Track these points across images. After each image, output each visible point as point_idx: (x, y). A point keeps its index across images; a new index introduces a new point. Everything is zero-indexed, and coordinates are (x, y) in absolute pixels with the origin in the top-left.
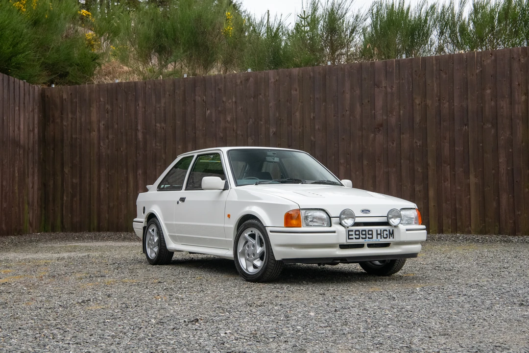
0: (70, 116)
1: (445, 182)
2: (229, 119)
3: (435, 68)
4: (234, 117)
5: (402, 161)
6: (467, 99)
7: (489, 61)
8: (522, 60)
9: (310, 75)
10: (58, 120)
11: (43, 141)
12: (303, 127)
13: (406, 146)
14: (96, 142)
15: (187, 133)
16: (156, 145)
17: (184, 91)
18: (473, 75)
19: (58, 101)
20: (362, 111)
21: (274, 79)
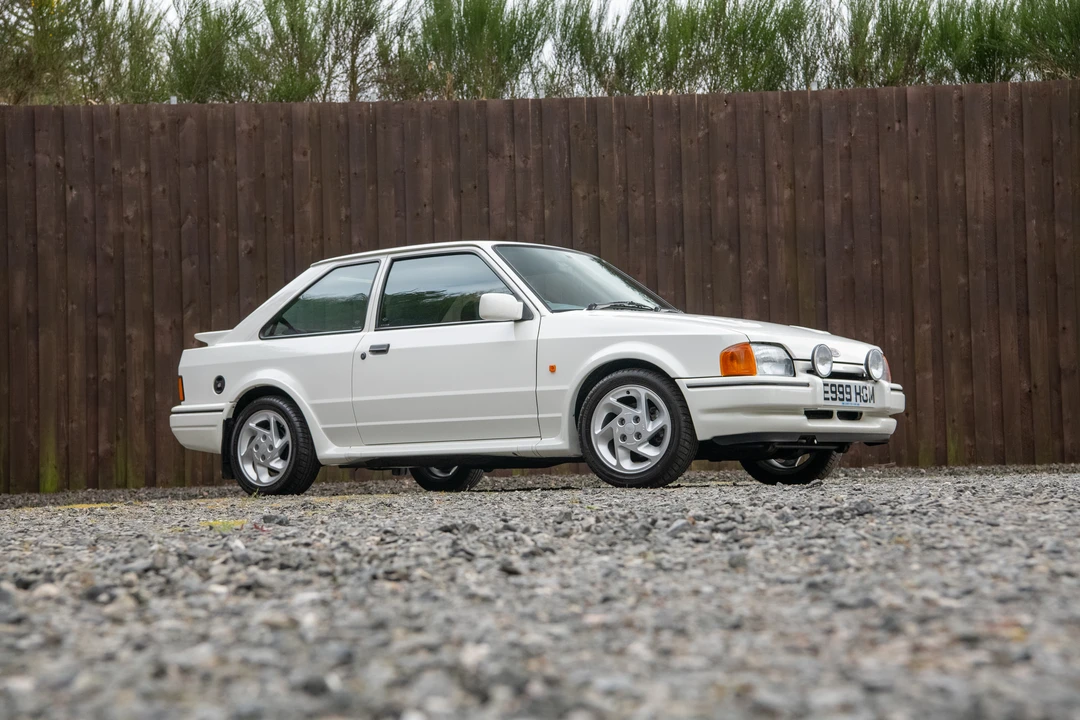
3: (615, 123)
4: (144, 209)
6: (680, 190)
7: (722, 115)
8: (785, 119)
9: (338, 122)
12: (322, 237)
18: (691, 141)
20: (460, 208)
21: (248, 123)
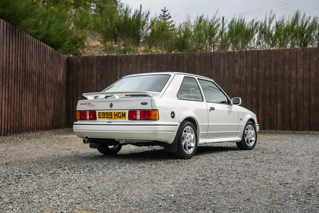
0: (82, 71)
1: (266, 107)
3: (263, 55)
5: (247, 97)
6: (277, 70)
7: (287, 53)
8: (302, 54)
9: (204, 56)
10: (76, 73)
11: (68, 83)
13: (249, 90)
14: (95, 84)
17: (142, 61)
18: (280, 59)
19: (76, 64)
20: (229, 73)
21: (187, 57)
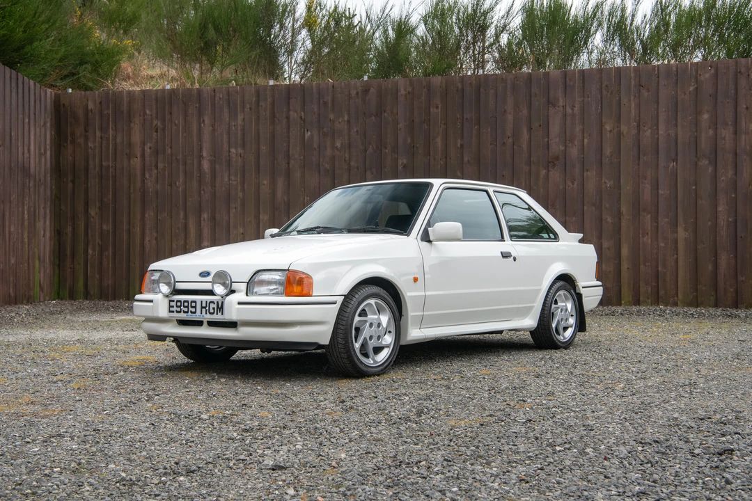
0: (98, 134)
1: (643, 237)
2: (338, 144)
3: (633, 83)
4: (346, 141)
5: (585, 208)
6: (676, 126)
7: (707, 76)
9: (458, 88)
10: (81, 140)
11: (57, 169)
12: (446, 158)
13: (591, 186)
14: (139, 172)
15: (276, 162)
16: (229, 180)
17: (273, 104)
18: (685, 94)
19: (80, 113)
20: (530, 139)
21: (405, 90)
